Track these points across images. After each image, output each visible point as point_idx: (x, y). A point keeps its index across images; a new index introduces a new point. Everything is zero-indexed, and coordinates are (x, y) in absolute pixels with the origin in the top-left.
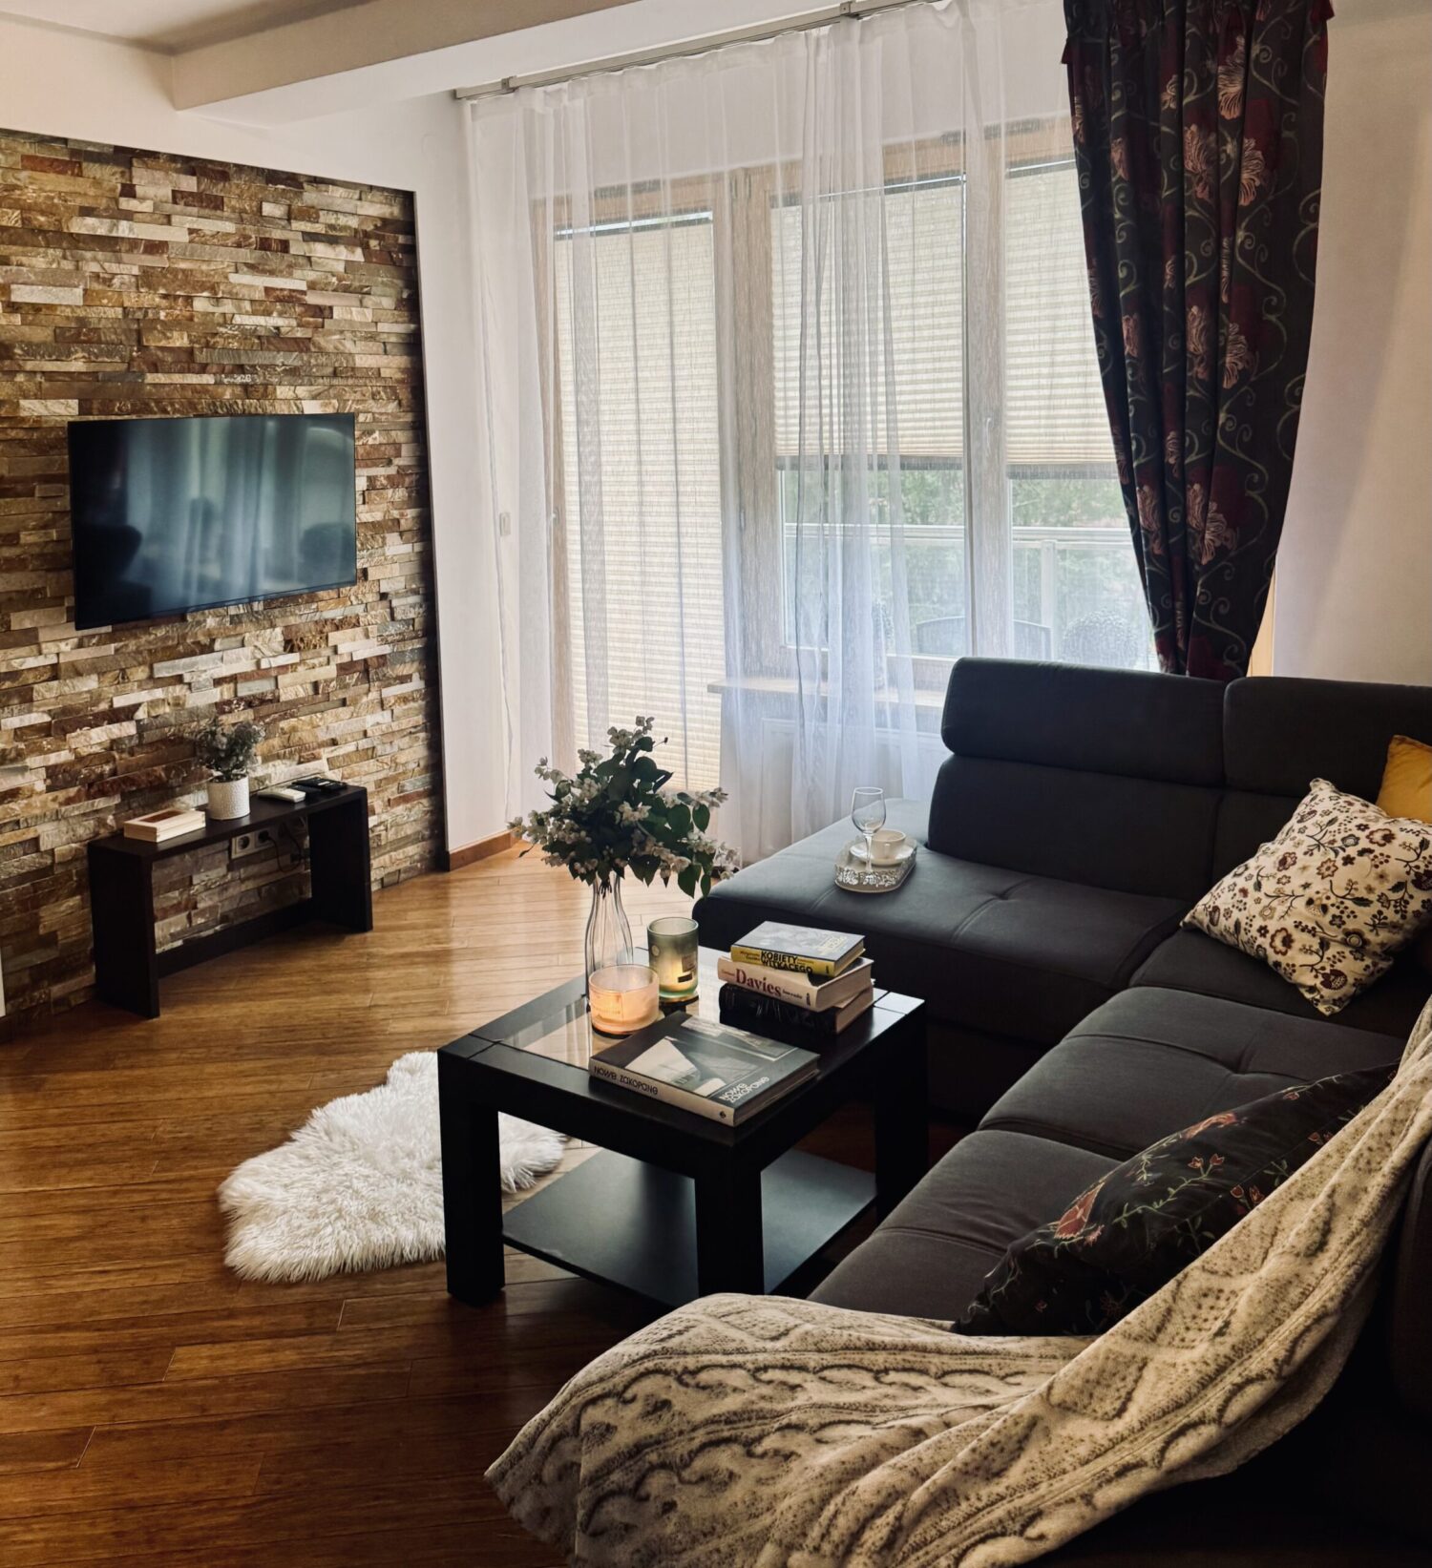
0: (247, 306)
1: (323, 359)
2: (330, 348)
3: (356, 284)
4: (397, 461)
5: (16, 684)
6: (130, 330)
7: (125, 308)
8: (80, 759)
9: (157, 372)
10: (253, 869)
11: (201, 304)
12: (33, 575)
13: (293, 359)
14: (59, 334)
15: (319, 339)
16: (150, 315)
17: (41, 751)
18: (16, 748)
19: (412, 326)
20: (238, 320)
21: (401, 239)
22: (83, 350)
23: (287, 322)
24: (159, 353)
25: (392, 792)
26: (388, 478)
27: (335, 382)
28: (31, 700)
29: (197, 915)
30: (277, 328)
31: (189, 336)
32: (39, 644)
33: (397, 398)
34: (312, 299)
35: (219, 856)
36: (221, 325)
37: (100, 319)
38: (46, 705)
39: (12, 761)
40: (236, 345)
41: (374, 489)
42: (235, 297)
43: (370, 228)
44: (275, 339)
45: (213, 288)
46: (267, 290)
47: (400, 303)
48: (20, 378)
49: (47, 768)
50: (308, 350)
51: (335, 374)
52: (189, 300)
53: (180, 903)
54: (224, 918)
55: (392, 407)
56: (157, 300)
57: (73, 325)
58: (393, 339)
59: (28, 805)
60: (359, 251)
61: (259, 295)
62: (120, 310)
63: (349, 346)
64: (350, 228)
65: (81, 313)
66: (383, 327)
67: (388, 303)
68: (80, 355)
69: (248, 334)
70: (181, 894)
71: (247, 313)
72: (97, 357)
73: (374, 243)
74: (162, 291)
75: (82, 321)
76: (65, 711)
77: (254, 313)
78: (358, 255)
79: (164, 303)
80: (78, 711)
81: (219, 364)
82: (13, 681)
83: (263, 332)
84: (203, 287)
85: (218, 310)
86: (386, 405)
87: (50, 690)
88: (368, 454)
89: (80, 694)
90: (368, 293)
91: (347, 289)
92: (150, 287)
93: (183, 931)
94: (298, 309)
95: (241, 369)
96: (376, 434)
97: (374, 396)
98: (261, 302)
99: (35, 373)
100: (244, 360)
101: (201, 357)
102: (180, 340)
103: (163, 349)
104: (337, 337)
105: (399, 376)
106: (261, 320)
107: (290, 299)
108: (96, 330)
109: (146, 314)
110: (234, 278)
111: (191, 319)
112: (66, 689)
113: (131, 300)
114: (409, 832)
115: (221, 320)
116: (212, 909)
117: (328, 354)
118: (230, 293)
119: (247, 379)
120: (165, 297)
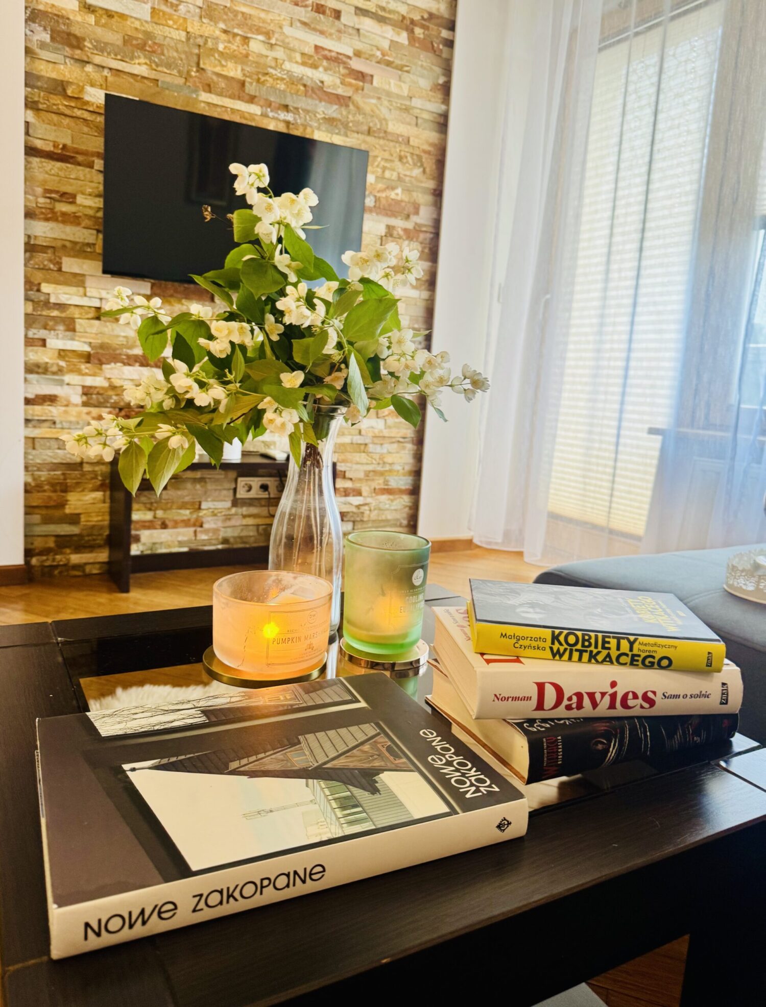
0: (298, 58)
1: (360, 118)
2: (367, 109)
3: (398, 62)
4: (415, 219)
5: (63, 315)
6: (191, 53)
7: (188, 33)
8: (113, 387)
9: (210, 92)
10: (254, 510)
11: (256, 45)
12: (85, 231)
13: (333, 111)
14: (127, 40)
15: (358, 98)
16: (210, 44)
17: (79, 372)
18: (58, 365)
19: (443, 107)
20: (287, 66)
21: (445, 34)
22: (145, 57)
23: (331, 78)
24: (215, 78)
25: (379, 483)
26: (406, 230)
27: (369, 139)
28: (74, 330)
29: (201, 532)
30: (322, 82)
31: (243, 70)
32: (85, 288)
33: (422, 165)
34: (356, 64)
35: (225, 492)
36: (271, 67)
37: (165, 37)
38: (86, 337)
39: (54, 373)
40: (282, 87)
41: (391, 235)
42: (286, 47)
43: (417, 17)
44: (319, 91)
45: (268, 34)
46: (317, 48)
47: (435, 87)
48: (89, 68)
49: (83, 387)
50: (347, 106)
51: (369, 132)
52: (246, 40)
53: (189, 520)
54: (225, 541)
55: (417, 172)
56: (218, 33)
57: (140, 36)
58: (426, 116)
59: (66, 412)
60: (404, 35)
61: (310, 50)
62: (184, 34)
63: (384, 112)
64: (398, 13)
65: (149, 28)
66: (417, 103)
67: (425, 84)
68: (142, 60)
69: (293, 80)
70: (191, 513)
71: (297, 62)
72: (157, 65)
73: (418, 31)
74: (222, 25)
75: (149, 35)
76: (102, 346)
77: (304, 64)
78: (403, 38)
79: (224, 37)
80: (115, 350)
81: (266, 100)
82: (62, 312)
83: (309, 83)
84: (259, 31)
85: (272, 54)
86: (411, 170)
87: (91, 326)
88: (390, 205)
89: (118, 336)
90: (408, 72)
91: (389, 64)
92: (211, 20)
93: (190, 541)
94: (343, 71)
95: (286, 108)
96: (399, 191)
97: (401, 159)
98: (310, 57)
99: (103, 67)
100: (289, 101)
101: (251, 89)
102: (234, 71)
103: (219, 75)
104: (374, 101)
105: (427, 147)
106: (308, 72)
107: (336, 60)
108: (160, 45)
109: (206, 43)
110: (287, 30)
111: (247, 56)
112: (106, 329)
113: (194, 27)
114: (389, 517)
115: (273, 64)
116: (216, 531)
117: (364, 114)
118: (283, 41)
119: (290, 117)
120: (225, 32)
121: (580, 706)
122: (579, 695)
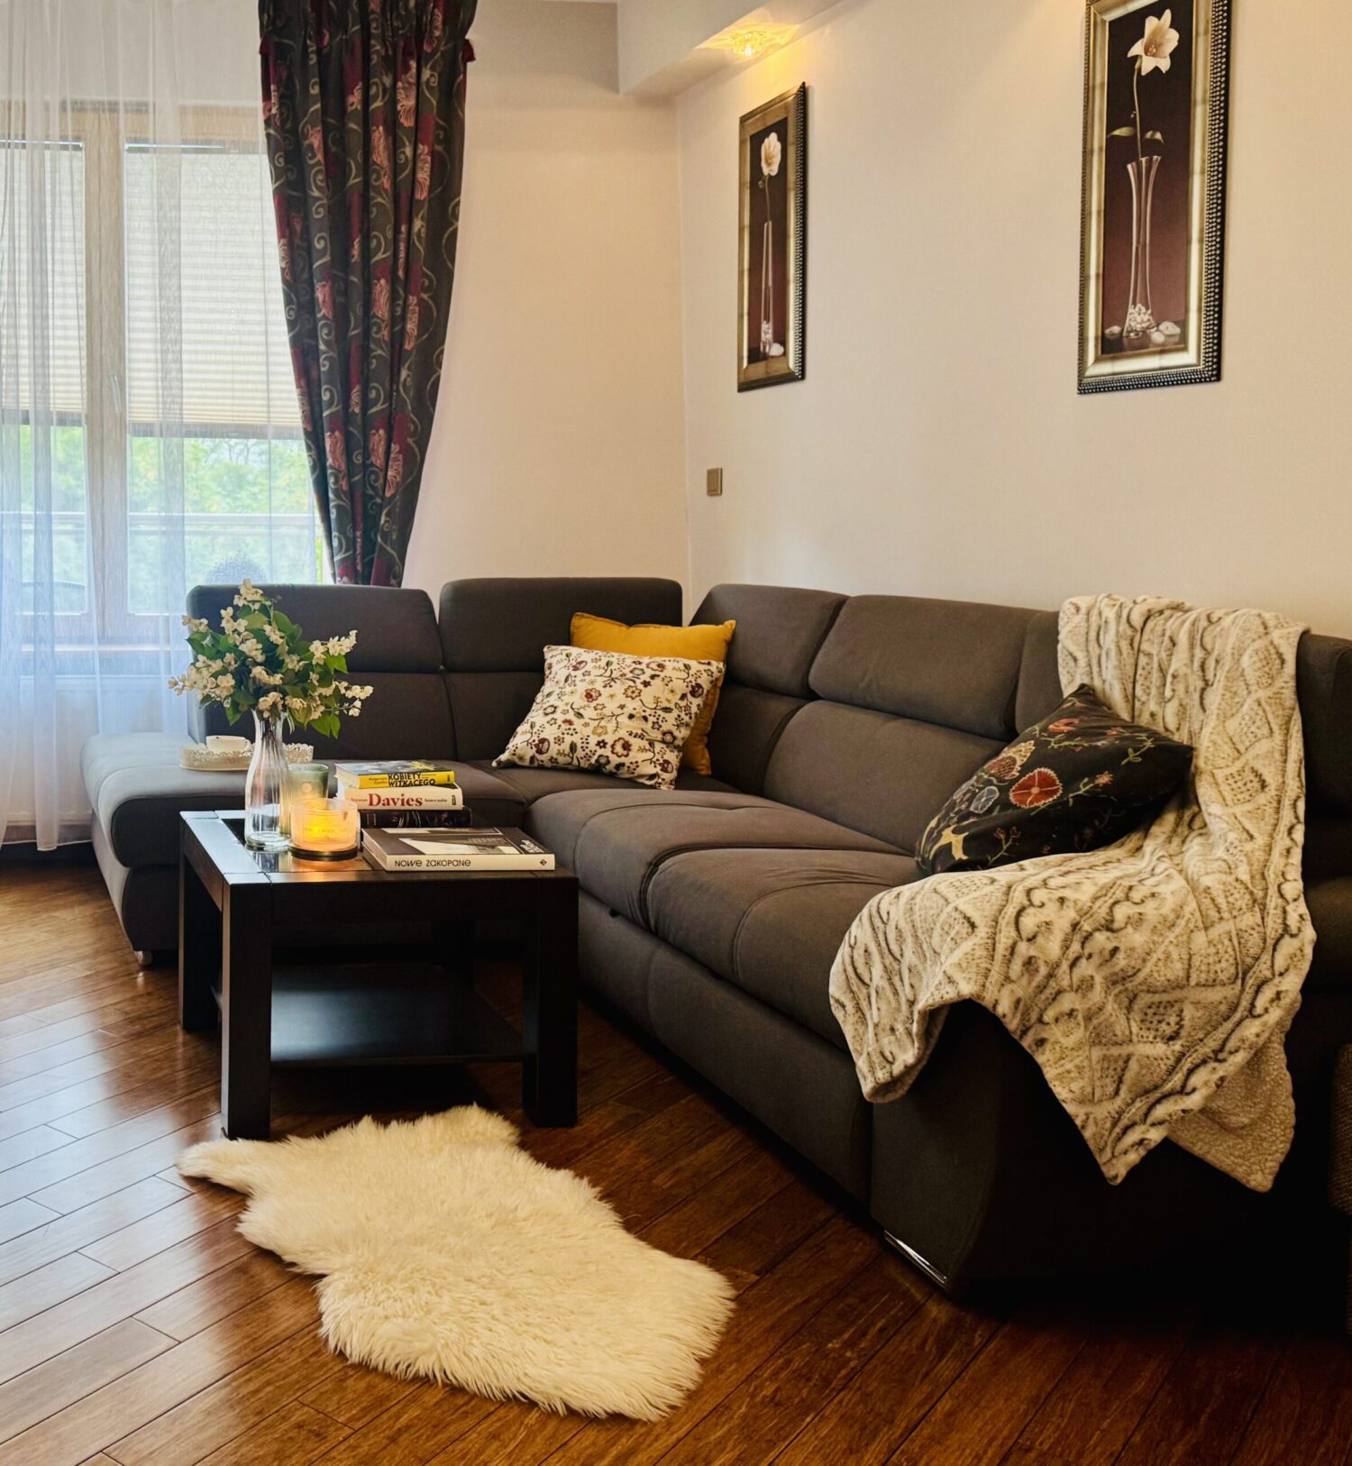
121: (388, 804)
122: (388, 800)
